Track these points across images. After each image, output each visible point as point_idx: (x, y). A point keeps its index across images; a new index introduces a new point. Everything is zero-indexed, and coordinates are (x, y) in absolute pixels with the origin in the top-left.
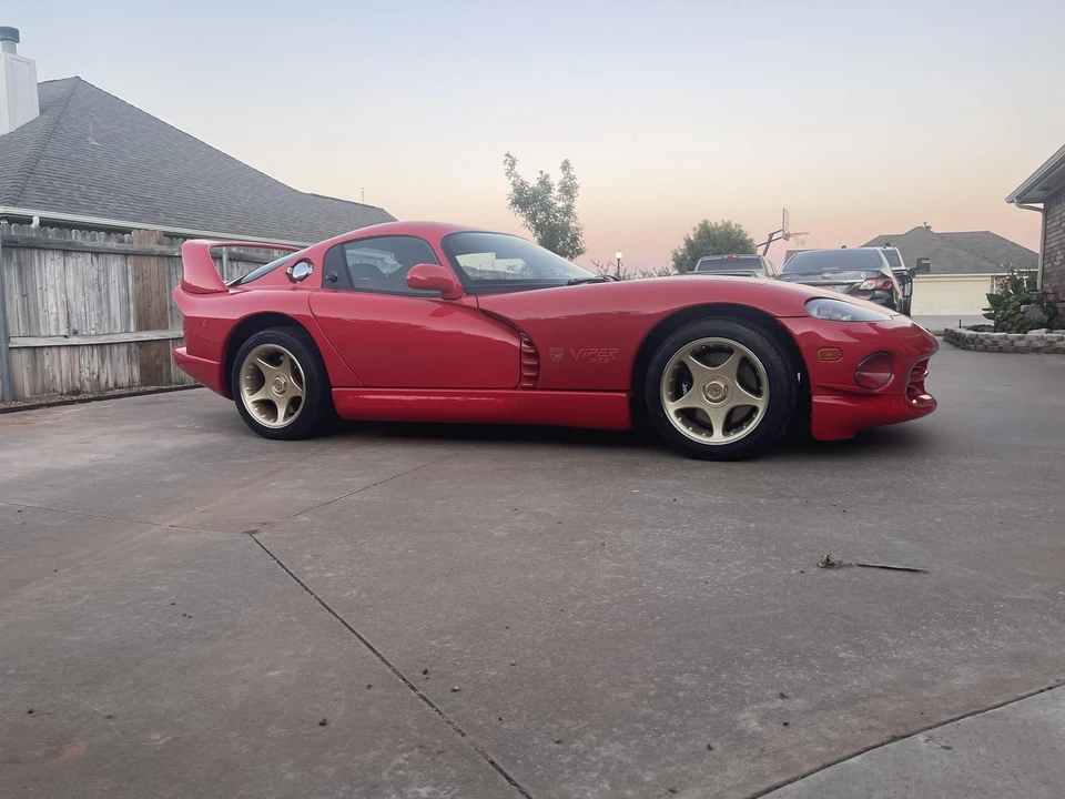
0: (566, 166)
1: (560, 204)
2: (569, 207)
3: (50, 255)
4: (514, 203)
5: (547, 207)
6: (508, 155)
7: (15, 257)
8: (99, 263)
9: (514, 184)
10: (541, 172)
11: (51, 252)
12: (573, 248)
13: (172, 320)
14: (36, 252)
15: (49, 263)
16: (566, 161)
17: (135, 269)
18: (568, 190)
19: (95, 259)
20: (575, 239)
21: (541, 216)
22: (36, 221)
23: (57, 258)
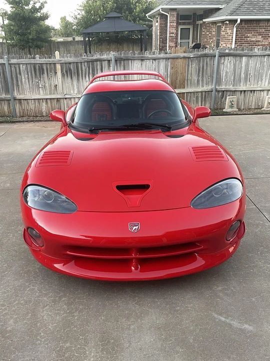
3: (136, 61)
7: (122, 63)
8: (156, 62)
13: (187, 84)
14: (130, 61)
15: (135, 64)
17: (171, 64)
19: (154, 62)
22: (239, 21)
23: (138, 62)
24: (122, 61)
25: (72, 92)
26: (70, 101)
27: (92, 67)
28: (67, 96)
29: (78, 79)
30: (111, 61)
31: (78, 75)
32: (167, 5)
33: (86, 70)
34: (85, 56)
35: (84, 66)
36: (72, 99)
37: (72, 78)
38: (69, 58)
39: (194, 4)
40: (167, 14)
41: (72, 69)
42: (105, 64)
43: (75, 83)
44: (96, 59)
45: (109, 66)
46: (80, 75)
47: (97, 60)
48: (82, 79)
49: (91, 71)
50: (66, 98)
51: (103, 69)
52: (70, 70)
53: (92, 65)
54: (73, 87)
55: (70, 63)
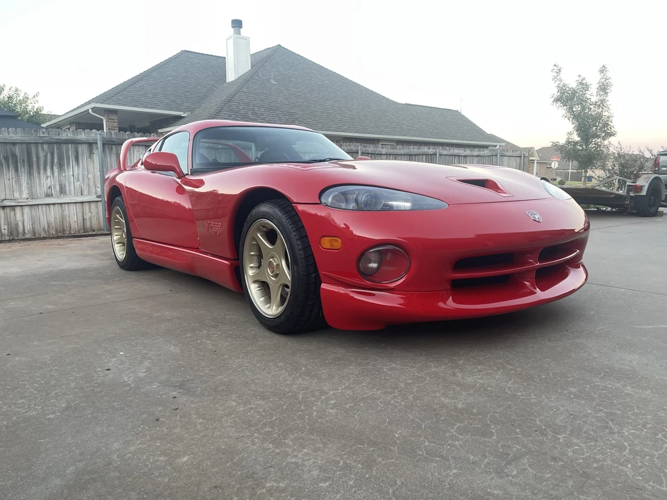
0: (603, 70)
1: (594, 99)
2: (603, 101)
4: (557, 100)
5: (582, 101)
6: (555, 65)
7: (114, 150)
9: (558, 87)
10: (579, 76)
11: (137, 147)
12: (604, 131)
15: (136, 153)
16: (603, 66)
18: (604, 88)
20: (606, 125)
21: (577, 108)
23: (141, 149)
24: (114, 147)
25: (17, 195)
26: (12, 213)
27: (58, 153)
28: (7, 203)
29: (30, 174)
30: (94, 146)
31: (30, 166)
32: (102, 103)
33: (46, 156)
34: (43, 133)
35: (43, 149)
36: (18, 210)
37: (17, 170)
38: (11, 135)
39: (145, 107)
40: (102, 117)
41: (18, 153)
42: (83, 149)
43: (24, 178)
44: (66, 140)
45: (91, 153)
46: (35, 166)
47: (67, 142)
48: (39, 173)
49: (56, 160)
50: (4, 207)
51: (80, 158)
52: (14, 156)
53: (58, 149)
54: (20, 185)
55: (14, 144)
